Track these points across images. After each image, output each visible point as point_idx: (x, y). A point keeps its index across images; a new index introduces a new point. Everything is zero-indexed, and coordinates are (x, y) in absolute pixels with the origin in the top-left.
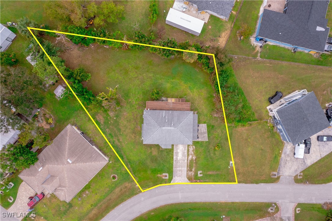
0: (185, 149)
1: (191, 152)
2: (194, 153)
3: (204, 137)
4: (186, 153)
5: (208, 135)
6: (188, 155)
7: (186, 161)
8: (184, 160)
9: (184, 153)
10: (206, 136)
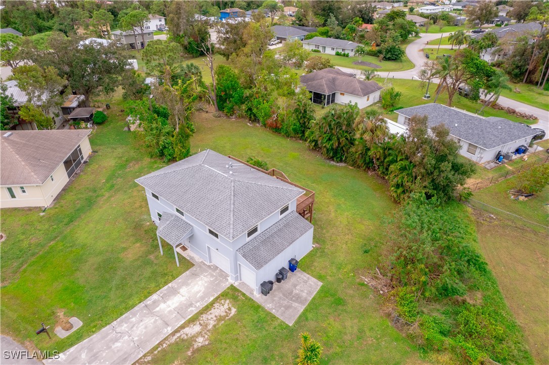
0: (202, 298)
1: (209, 317)
2: (214, 326)
3: (287, 307)
4: (193, 311)
5: (306, 310)
6: (192, 321)
7: (170, 330)
8: (167, 325)
9: (191, 305)
10: (295, 308)
